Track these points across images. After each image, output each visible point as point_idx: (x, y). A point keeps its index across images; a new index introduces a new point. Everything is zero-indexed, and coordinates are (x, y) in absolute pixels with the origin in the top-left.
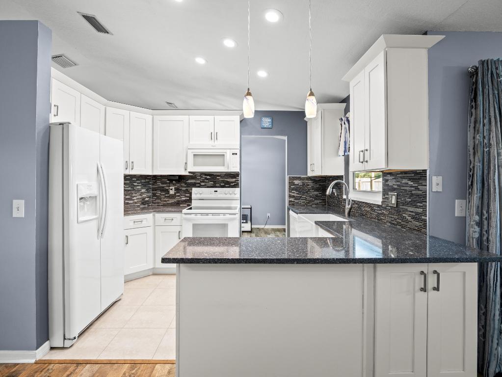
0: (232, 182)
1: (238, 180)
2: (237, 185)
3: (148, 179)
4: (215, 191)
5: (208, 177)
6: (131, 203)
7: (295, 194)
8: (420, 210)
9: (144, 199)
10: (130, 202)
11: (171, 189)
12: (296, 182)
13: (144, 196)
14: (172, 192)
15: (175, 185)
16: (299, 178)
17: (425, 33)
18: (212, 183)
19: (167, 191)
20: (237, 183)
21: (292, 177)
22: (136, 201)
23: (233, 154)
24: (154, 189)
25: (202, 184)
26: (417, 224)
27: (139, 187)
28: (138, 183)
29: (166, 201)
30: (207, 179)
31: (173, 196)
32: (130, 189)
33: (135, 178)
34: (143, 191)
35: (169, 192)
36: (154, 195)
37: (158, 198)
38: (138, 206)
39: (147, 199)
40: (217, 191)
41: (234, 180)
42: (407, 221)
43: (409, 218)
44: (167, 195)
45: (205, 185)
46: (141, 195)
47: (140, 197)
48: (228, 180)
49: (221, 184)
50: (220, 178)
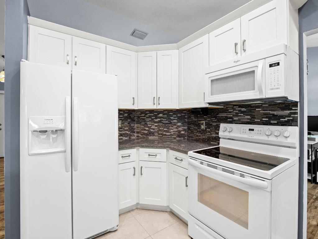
0: (283, 117)
3: (184, 113)
4: (250, 130)
5: (243, 109)
6: (169, 135)
9: (179, 132)
10: (167, 134)
11: (202, 124)
13: (180, 129)
14: (203, 127)
15: (206, 120)
18: (249, 117)
19: (199, 126)
20: (294, 118)
22: (172, 133)
23: (271, 66)
24: (189, 123)
25: (235, 119)
27: (176, 121)
28: (174, 117)
29: (197, 136)
30: (242, 112)
31: (204, 132)
32: (167, 122)
33: (172, 112)
34: (179, 124)
35: (200, 126)
36: (189, 129)
37: (192, 132)
38: (175, 138)
39: (182, 132)
40: (253, 130)
44: (199, 130)
45: (239, 120)
46: (177, 128)
47: (177, 130)
48: (275, 113)
49: (263, 119)
50: (261, 109)
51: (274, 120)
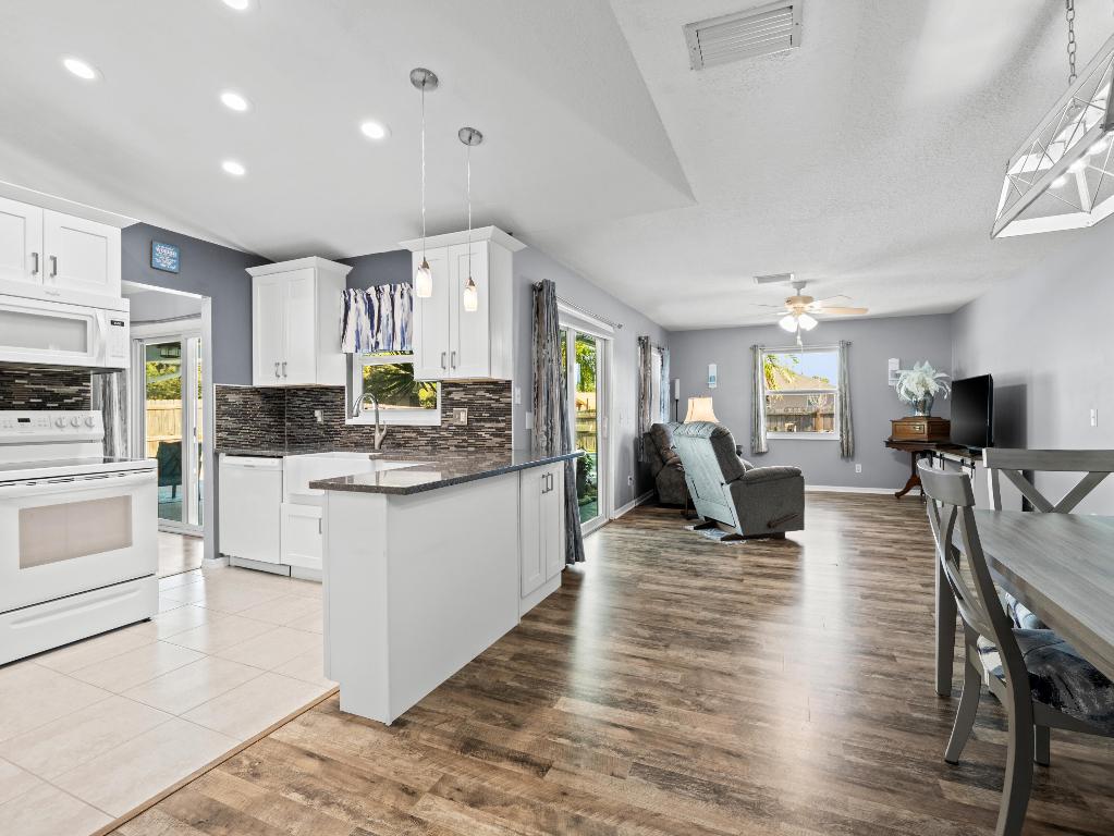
0: (69, 396)
1: (88, 391)
2: (83, 402)
4: (20, 420)
7: (230, 423)
8: (502, 425)
12: (232, 398)
16: (237, 390)
17: (510, 234)
20: (85, 398)
21: (224, 387)
23: (113, 323)
26: (499, 440)
40: (27, 420)
41: (73, 389)
42: (485, 440)
43: (487, 436)
48: (55, 390)
49: (32, 400)
50: (26, 382)
51: (53, 401)
